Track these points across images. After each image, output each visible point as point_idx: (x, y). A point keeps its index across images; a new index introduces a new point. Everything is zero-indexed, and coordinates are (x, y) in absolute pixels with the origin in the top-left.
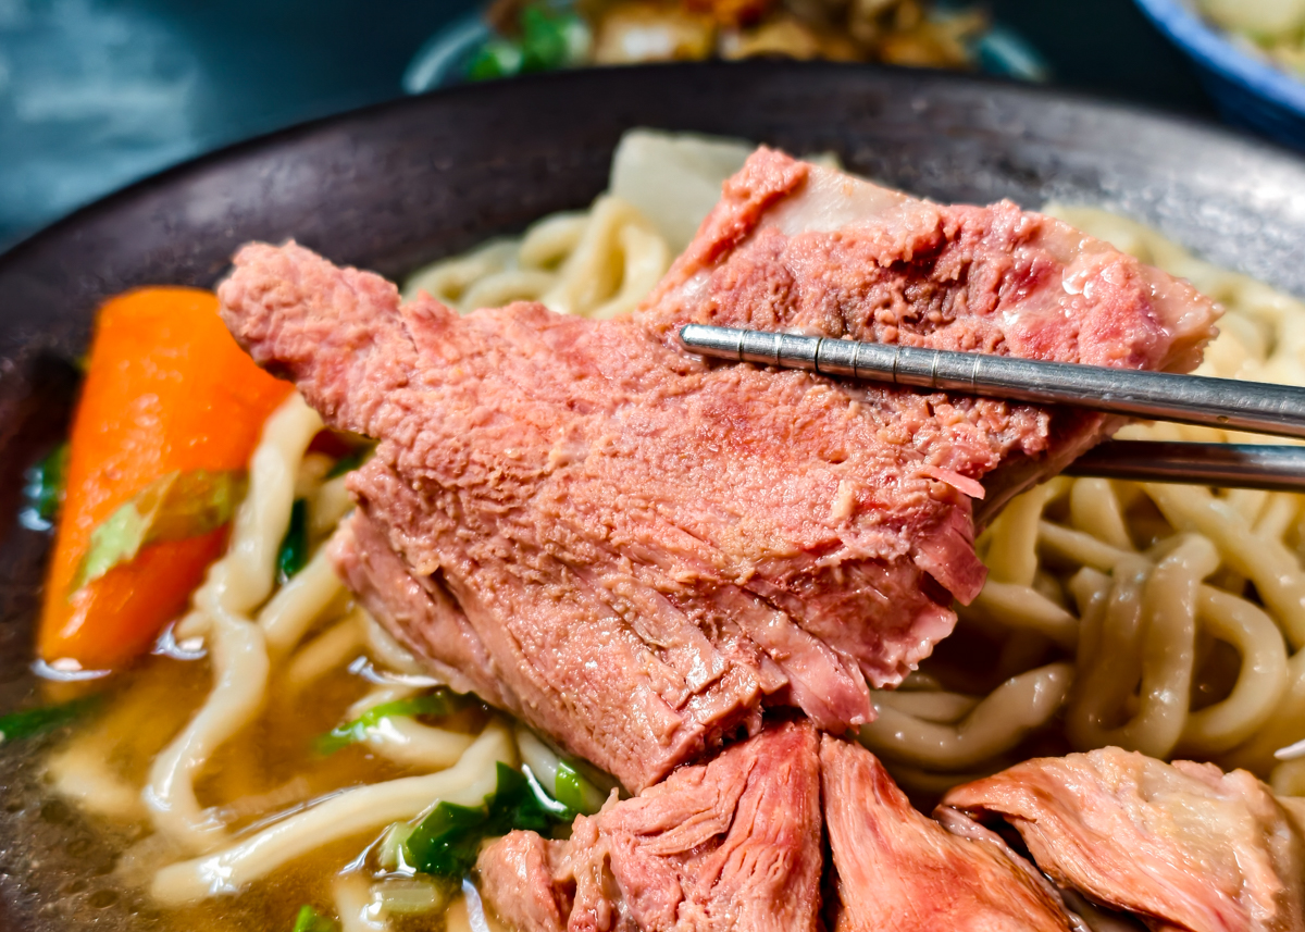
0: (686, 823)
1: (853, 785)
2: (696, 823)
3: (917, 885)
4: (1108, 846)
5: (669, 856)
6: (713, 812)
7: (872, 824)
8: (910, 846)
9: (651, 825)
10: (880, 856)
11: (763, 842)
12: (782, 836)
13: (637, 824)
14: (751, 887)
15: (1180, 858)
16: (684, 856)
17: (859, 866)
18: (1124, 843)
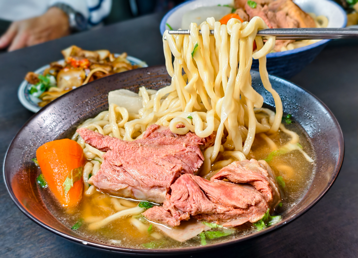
0: (183, 195)
1: (201, 181)
2: (185, 195)
3: (221, 189)
4: (242, 174)
5: (184, 201)
6: (185, 192)
7: (207, 185)
8: (215, 185)
9: (179, 198)
10: (213, 188)
11: (196, 192)
12: (198, 190)
13: (177, 199)
14: (200, 198)
15: (253, 172)
16: (186, 200)
17: (211, 190)
18: (243, 173)
